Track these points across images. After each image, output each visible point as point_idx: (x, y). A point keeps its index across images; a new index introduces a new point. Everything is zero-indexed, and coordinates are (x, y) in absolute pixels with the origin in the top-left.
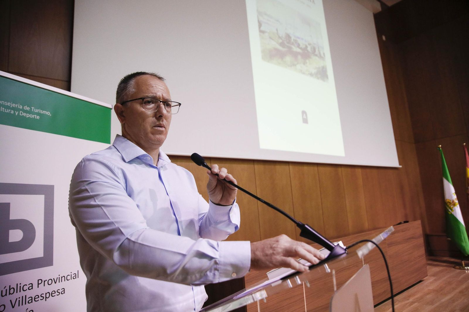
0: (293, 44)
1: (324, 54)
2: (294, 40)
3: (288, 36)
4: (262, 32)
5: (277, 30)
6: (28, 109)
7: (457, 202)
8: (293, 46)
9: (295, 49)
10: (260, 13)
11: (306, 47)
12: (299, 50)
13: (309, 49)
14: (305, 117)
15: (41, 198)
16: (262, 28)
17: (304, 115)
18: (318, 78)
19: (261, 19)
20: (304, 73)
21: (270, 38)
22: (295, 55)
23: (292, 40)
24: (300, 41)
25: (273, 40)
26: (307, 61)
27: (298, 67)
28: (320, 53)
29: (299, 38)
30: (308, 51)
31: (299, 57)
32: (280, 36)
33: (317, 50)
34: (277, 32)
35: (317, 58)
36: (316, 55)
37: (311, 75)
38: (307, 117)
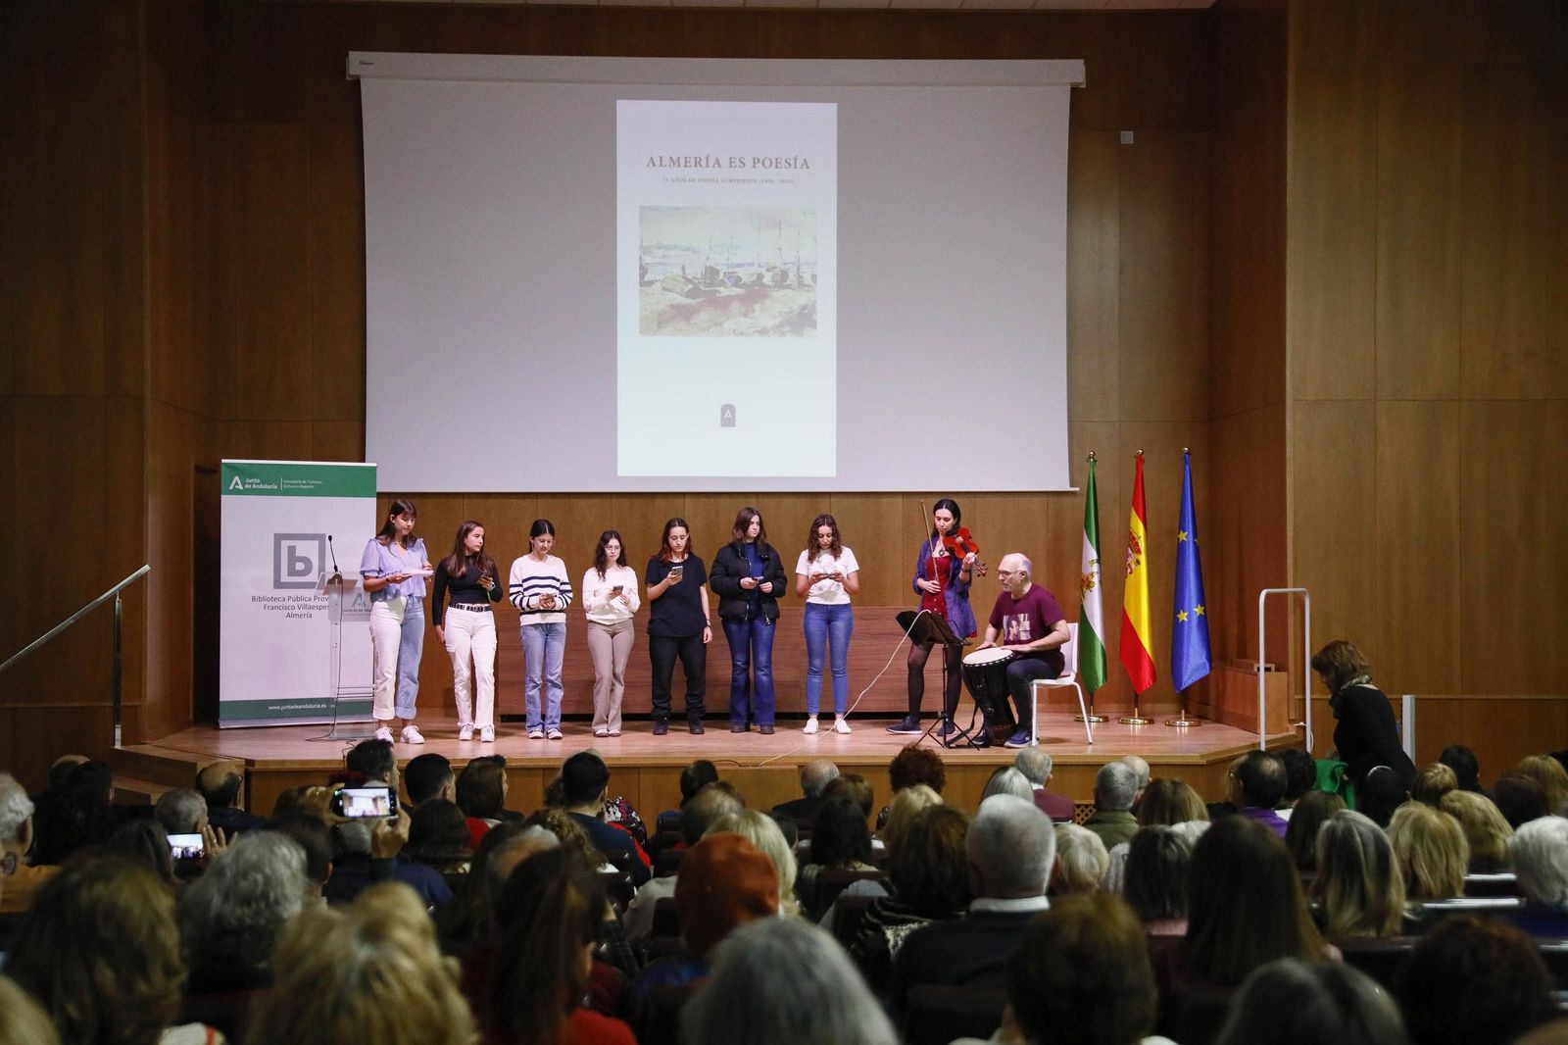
0: (722, 283)
1: (814, 277)
2: (725, 273)
3: (712, 272)
4: (644, 283)
5: (683, 269)
6: (305, 482)
7: (1096, 579)
8: (722, 289)
9: (724, 291)
10: (645, 249)
11: (760, 276)
12: (736, 291)
13: (768, 279)
14: (730, 416)
15: (316, 543)
16: (647, 278)
17: (728, 412)
18: (783, 334)
19: (647, 259)
20: (742, 334)
21: (665, 289)
22: (723, 304)
23: (721, 276)
24: (741, 272)
25: (670, 291)
26: (757, 307)
27: (729, 325)
28: (799, 277)
29: (739, 266)
30: (763, 285)
31: (735, 305)
32: (690, 277)
33: (791, 276)
34: (684, 273)
35: (789, 292)
36: (789, 287)
37: (764, 332)
38: (734, 416)
